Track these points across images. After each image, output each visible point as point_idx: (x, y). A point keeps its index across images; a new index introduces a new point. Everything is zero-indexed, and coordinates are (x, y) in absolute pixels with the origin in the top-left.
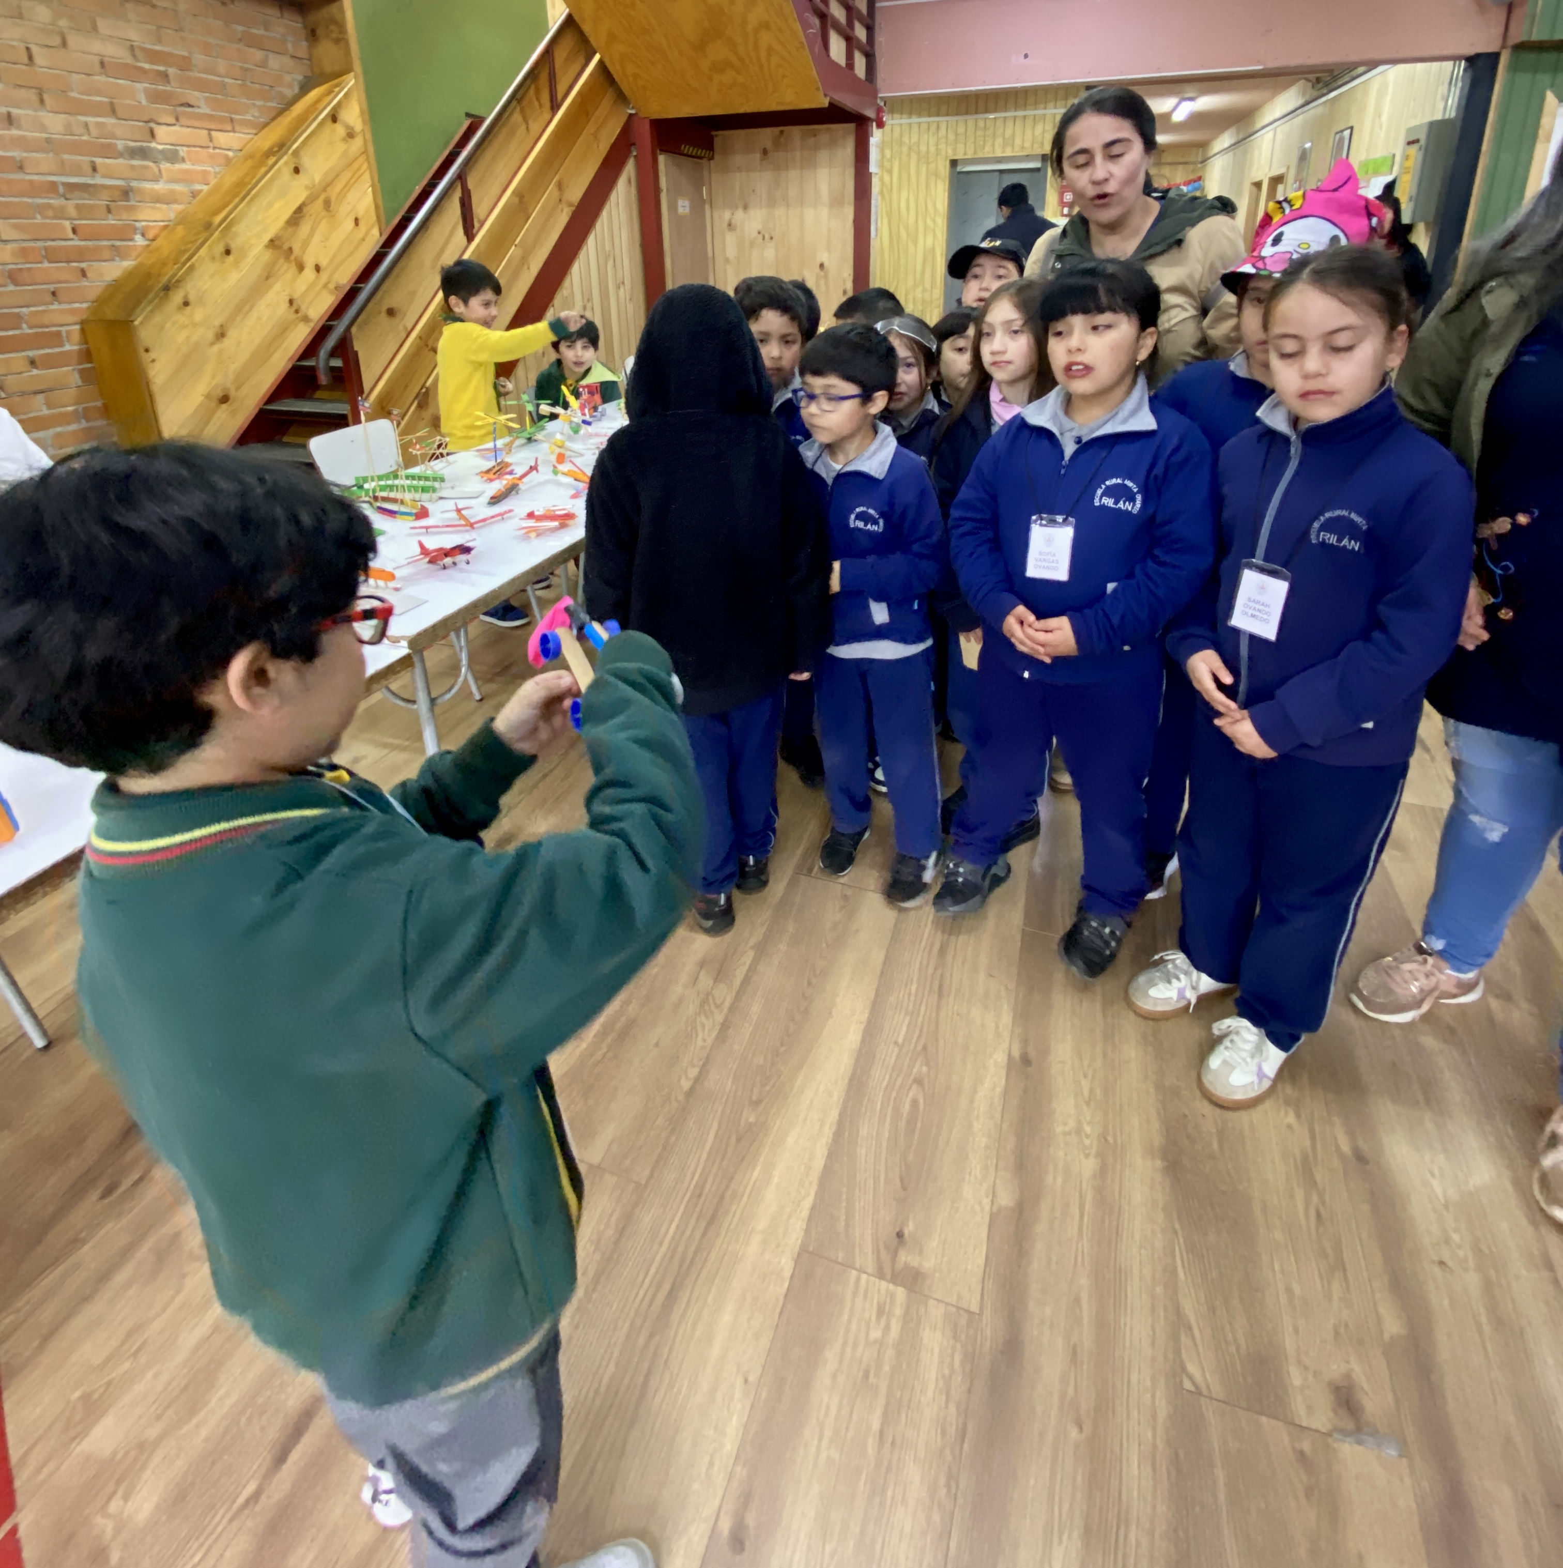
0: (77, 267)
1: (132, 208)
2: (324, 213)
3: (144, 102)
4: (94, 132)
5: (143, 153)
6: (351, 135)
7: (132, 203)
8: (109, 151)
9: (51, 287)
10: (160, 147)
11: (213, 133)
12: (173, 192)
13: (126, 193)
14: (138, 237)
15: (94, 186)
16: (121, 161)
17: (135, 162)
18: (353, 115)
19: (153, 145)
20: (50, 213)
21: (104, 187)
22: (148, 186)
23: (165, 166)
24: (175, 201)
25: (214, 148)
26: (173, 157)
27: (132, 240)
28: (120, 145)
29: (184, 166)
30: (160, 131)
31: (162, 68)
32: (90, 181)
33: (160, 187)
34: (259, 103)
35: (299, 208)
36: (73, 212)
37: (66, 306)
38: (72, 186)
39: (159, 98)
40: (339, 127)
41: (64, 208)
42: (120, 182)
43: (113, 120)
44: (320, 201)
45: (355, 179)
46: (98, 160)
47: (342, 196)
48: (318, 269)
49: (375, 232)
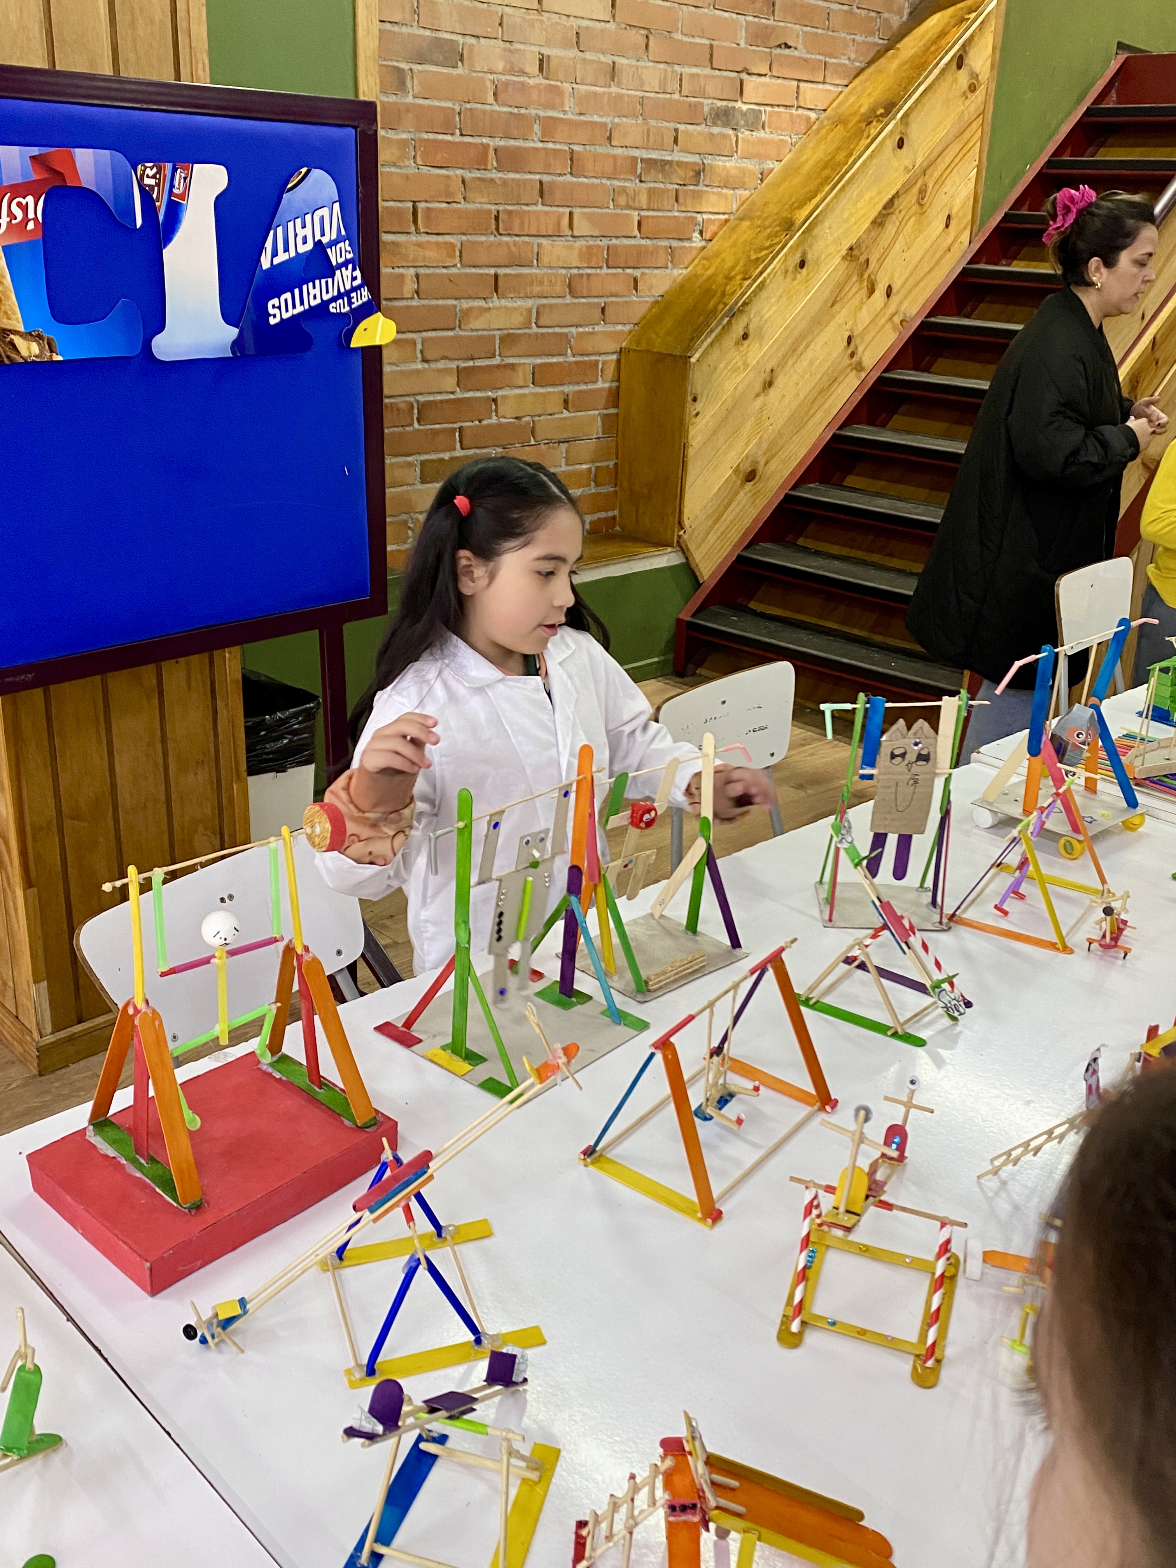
0: (632, 275)
1: (698, 195)
3: (743, 44)
4: (687, 87)
5: (724, 117)
6: (973, 88)
7: (701, 187)
8: (693, 115)
9: (602, 301)
10: (745, 107)
11: (802, 85)
12: (743, 171)
13: (698, 172)
14: (696, 235)
15: (670, 163)
16: (702, 128)
17: (716, 130)
18: (983, 58)
19: (739, 105)
20: (622, 201)
21: (680, 164)
22: (720, 163)
23: (744, 134)
24: (743, 186)
25: (799, 107)
26: (754, 122)
27: (689, 239)
28: (708, 105)
29: (762, 134)
30: (751, 83)
32: (668, 157)
33: (732, 164)
34: (858, 38)
35: (890, 203)
36: (643, 200)
37: (610, 328)
38: (650, 163)
39: (759, 36)
40: (963, 78)
41: (636, 194)
42: (696, 159)
43: (708, 71)
44: (916, 190)
45: (962, 155)
46: (681, 127)
47: (940, 182)
48: (889, 292)
49: (965, 237)
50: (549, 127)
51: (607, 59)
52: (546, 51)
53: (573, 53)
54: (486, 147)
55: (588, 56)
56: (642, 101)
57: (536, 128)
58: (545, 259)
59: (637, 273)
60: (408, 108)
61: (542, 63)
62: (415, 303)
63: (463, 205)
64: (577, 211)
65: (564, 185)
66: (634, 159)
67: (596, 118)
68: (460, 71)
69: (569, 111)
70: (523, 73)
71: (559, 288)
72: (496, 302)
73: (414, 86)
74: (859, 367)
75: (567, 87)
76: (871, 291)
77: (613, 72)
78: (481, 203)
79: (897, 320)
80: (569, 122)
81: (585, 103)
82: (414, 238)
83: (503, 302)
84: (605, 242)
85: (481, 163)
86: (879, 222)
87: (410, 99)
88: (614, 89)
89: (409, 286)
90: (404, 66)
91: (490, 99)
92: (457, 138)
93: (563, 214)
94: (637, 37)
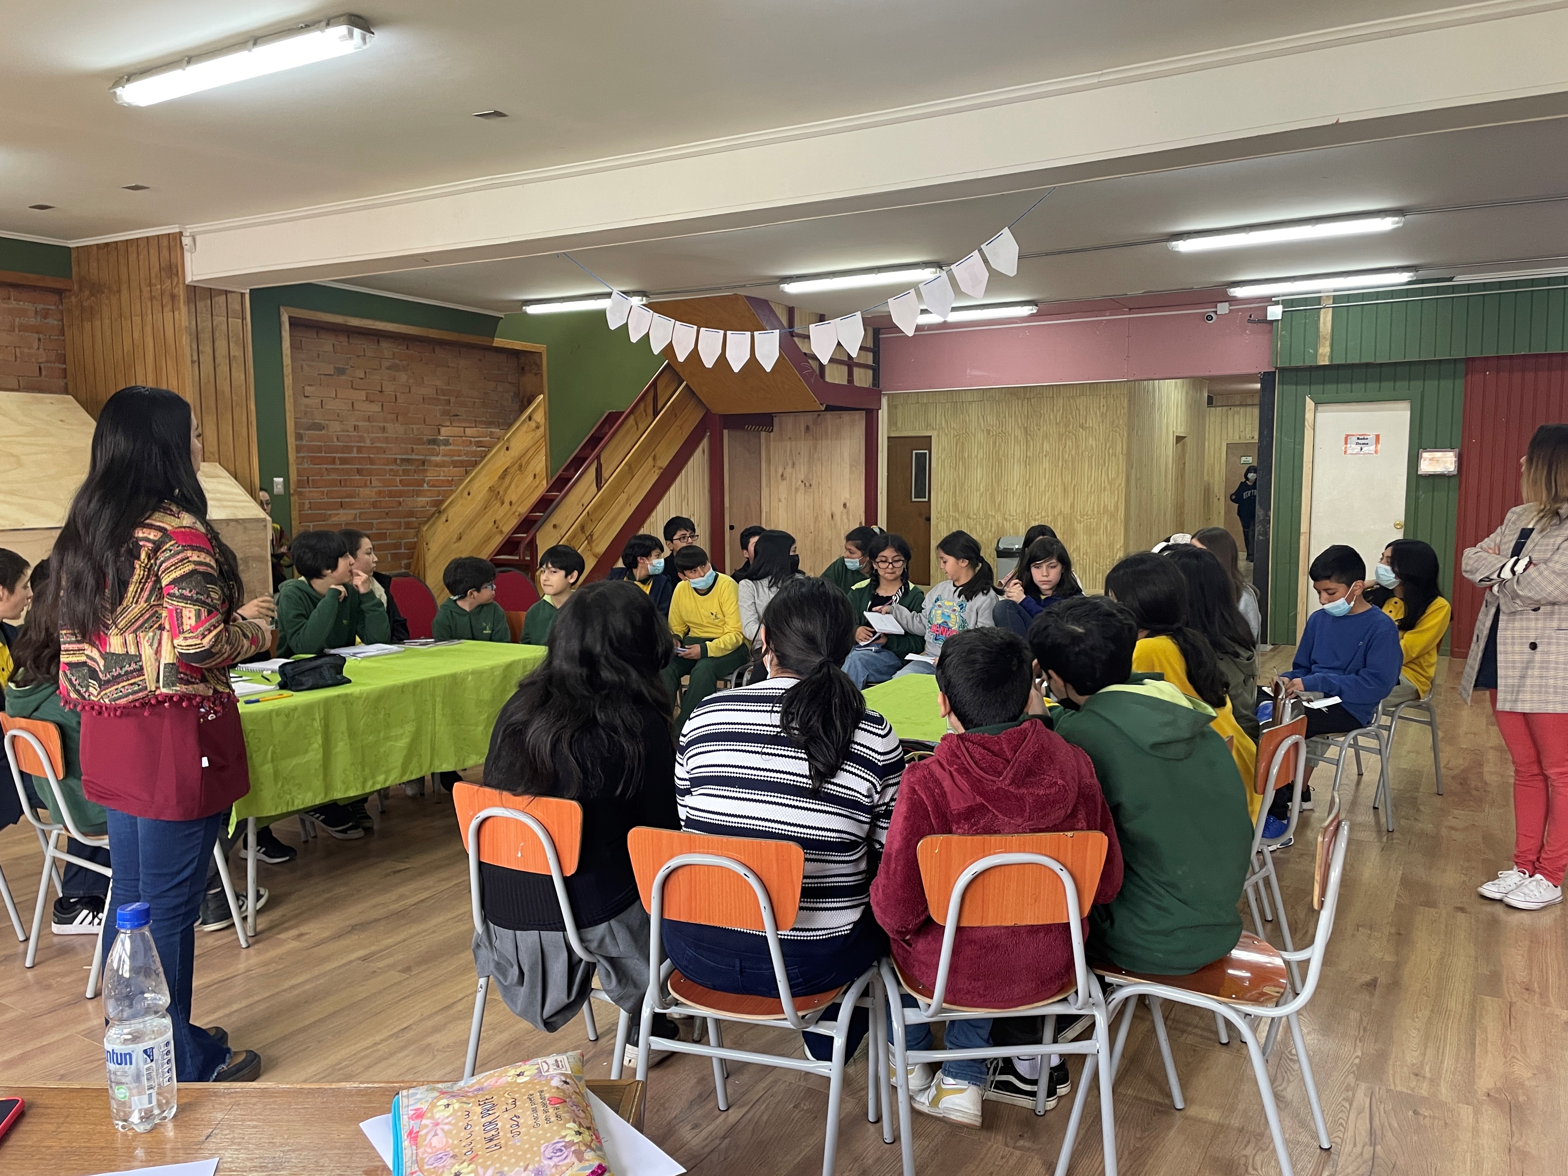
1: (425, 470)
2: (518, 472)
3: (438, 415)
4: (415, 432)
5: (433, 442)
6: (538, 427)
7: (426, 467)
8: (419, 441)
9: (387, 510)
10: (441, 438)
11: (466, 429)
12: (444, 461)
13: (424, 463)
15: (411, 459)
16: (424, 446)
17: (430, 447)
18: (540, 417)
19: (439, 437)
20: (392, 473)
21: (415, 459)
22: (433, 458)
23: (443, 447)
24: (444, 466)
25: (465, 437)
26: (446, 443)
28: (425, 438)
29: (450, 447)
30: (443, 430)
31: (447, 398)
32: (410, 457)
33: (438, 459)
34: (490, 411)
35: (506, 470)
36: (401, 473)
37: (390, 520)
38: (402, 460)
39: (445, 413)
40: (533, 424)
41: (397, 471)
42: (422, 457)
43: (423, 426)
44: (517, 465)
45: (537, 452)
46: (415, 447)
47: (528, 462)
48: (511, 503)
49: (545, 482)
50: (360, 449)
51: (381, 424)
52: (356, 423)
53: (367, 423)
54: (335, 458)
55: (374, 424)
56: (396, 438)
57: (355, 450)
58: (361, 496)
59: (401, 500)
60: (304, 445)
61: (356, 428)
62: (310, 512)
63: (327, 477)
64: (373, 478)
65: (367, 469)
66: (396, 459)
67: (378, 445)
68: (323, 432)
69: (368, 443)
70: (347, 431)
71: (367, 505)
72: (341, 511)
73: (306, 438)
74: (501, 532)
75: (366, 435)
76: (503, 503)
77: (384, 429)
78: (334, 476)
79: (517, 514)
80: (368, 447)
81: (373, 441)
82: (308, 489)
83: (345, 511)
84: (386, 489)
85: (334, 463)
86: (503, 476)
87: (304, 443)
88: (386, 435)
89: (307, 506)
90: (302, 432)
91: (335, 440)
92: (323, 454)
93: (367, 480)
94: (394, 416)
